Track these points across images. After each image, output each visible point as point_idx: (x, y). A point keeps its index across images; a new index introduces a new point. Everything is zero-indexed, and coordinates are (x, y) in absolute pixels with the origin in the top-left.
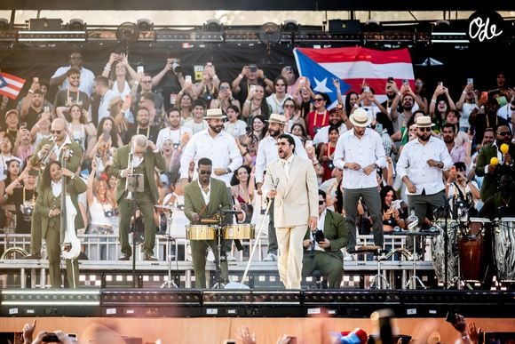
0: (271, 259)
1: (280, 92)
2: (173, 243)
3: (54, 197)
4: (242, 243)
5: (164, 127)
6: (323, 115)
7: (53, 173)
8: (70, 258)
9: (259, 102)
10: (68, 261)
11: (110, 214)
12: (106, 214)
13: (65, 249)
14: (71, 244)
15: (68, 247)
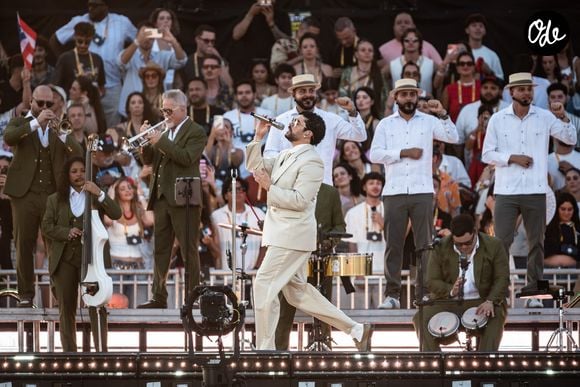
0: (391, 305)
1: (412, 52)
2: (249, 282)
3: (74, 217)
4: (353, 282)
5: (231, 109)
6: (470, 88)
7: (74, 176)
8: (94, 305)
9: (368, 67)
10: (92, 309)
11: (135, 241)
12: (130, 240)
13: (88, 291)
14: (97, 283)
15: (93, 289)
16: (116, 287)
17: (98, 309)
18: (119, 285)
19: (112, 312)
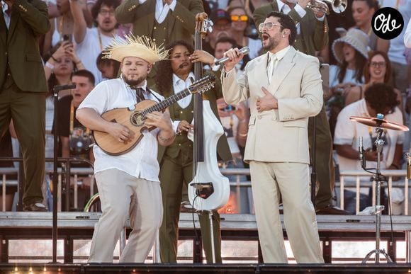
7: (177, 62)
8: (205, 209)
10: (203, 214)
13: (199, 193)
14: (210, 184)
15: (206, 191)
16: (233, 188)
17: (211, 214)
18: (236, 186)
19: (227, 218)
